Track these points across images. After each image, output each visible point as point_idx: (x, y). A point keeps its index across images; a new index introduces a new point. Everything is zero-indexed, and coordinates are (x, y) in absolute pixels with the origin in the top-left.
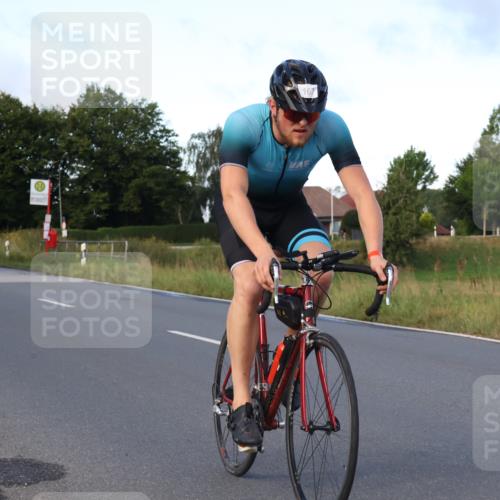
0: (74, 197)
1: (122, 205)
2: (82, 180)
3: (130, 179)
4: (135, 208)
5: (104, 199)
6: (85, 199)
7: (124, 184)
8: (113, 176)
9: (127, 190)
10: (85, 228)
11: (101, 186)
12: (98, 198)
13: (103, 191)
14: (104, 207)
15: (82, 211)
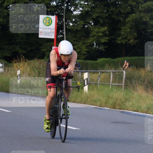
0: (77, 31)
1: (120, 38)
2: (84, 16)
3: (128, 14)
4: (132, 41)
5: (103, 32)
6: (87, 33)
7: (121, 19)
8: (112, 11)
9: (124, 24)
10: (86, 59)
11: (101, 21)
12: (98, 32)
13: (103, 25)
14: (103, 40)
15: (84, 44)
